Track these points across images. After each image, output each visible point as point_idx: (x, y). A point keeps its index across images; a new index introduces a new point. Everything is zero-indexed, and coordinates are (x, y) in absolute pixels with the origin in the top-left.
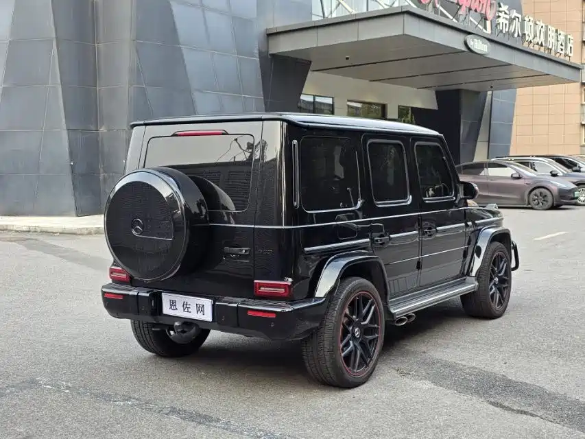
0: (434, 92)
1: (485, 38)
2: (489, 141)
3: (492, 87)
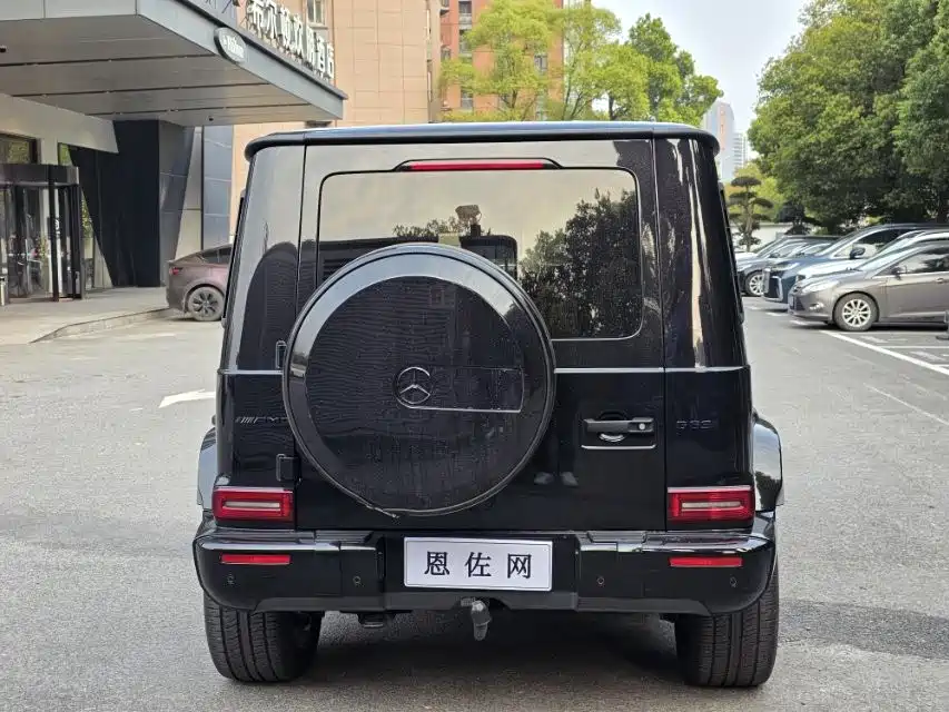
0: (111, 122)
1: (241, 35)
2: (202, 210)
3: (211, 120)
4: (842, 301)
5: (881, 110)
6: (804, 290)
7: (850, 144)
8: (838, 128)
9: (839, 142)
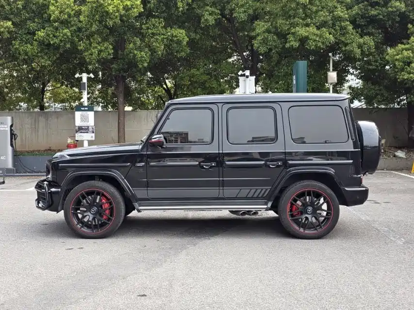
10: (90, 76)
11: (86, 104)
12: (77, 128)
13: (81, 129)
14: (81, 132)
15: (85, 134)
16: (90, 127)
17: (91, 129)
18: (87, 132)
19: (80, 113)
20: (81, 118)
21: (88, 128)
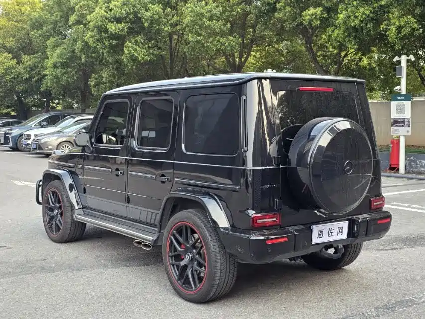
4: (60, 145)
5: (27, 62)
6: (42, 141)
7: (12, 76)
8: (6, 69)
9: (6, 74)
10: (409, 58)
11: (403, 92)
12: (393, 121)
13: (396, 122)
14: (396, 126)
15: (401, 128)
16: (405, 120)
17: (406, 123)
18: (403, 126)
19: (396, 103)
20: (397, 109)
21: (404, 121)
